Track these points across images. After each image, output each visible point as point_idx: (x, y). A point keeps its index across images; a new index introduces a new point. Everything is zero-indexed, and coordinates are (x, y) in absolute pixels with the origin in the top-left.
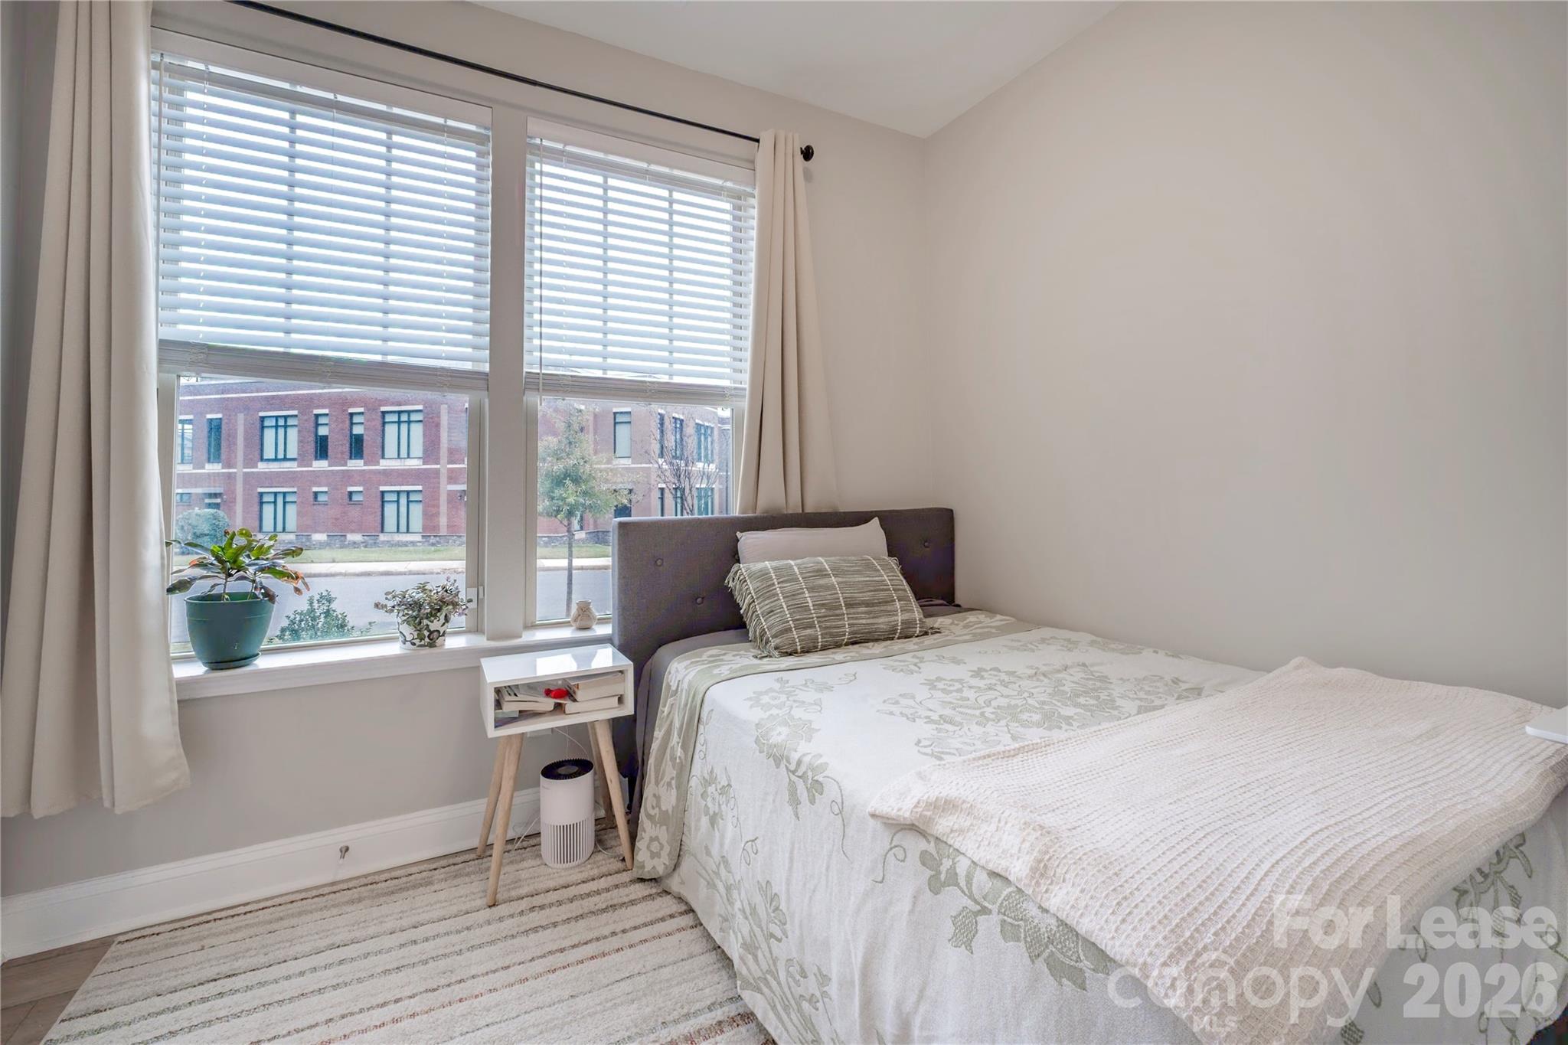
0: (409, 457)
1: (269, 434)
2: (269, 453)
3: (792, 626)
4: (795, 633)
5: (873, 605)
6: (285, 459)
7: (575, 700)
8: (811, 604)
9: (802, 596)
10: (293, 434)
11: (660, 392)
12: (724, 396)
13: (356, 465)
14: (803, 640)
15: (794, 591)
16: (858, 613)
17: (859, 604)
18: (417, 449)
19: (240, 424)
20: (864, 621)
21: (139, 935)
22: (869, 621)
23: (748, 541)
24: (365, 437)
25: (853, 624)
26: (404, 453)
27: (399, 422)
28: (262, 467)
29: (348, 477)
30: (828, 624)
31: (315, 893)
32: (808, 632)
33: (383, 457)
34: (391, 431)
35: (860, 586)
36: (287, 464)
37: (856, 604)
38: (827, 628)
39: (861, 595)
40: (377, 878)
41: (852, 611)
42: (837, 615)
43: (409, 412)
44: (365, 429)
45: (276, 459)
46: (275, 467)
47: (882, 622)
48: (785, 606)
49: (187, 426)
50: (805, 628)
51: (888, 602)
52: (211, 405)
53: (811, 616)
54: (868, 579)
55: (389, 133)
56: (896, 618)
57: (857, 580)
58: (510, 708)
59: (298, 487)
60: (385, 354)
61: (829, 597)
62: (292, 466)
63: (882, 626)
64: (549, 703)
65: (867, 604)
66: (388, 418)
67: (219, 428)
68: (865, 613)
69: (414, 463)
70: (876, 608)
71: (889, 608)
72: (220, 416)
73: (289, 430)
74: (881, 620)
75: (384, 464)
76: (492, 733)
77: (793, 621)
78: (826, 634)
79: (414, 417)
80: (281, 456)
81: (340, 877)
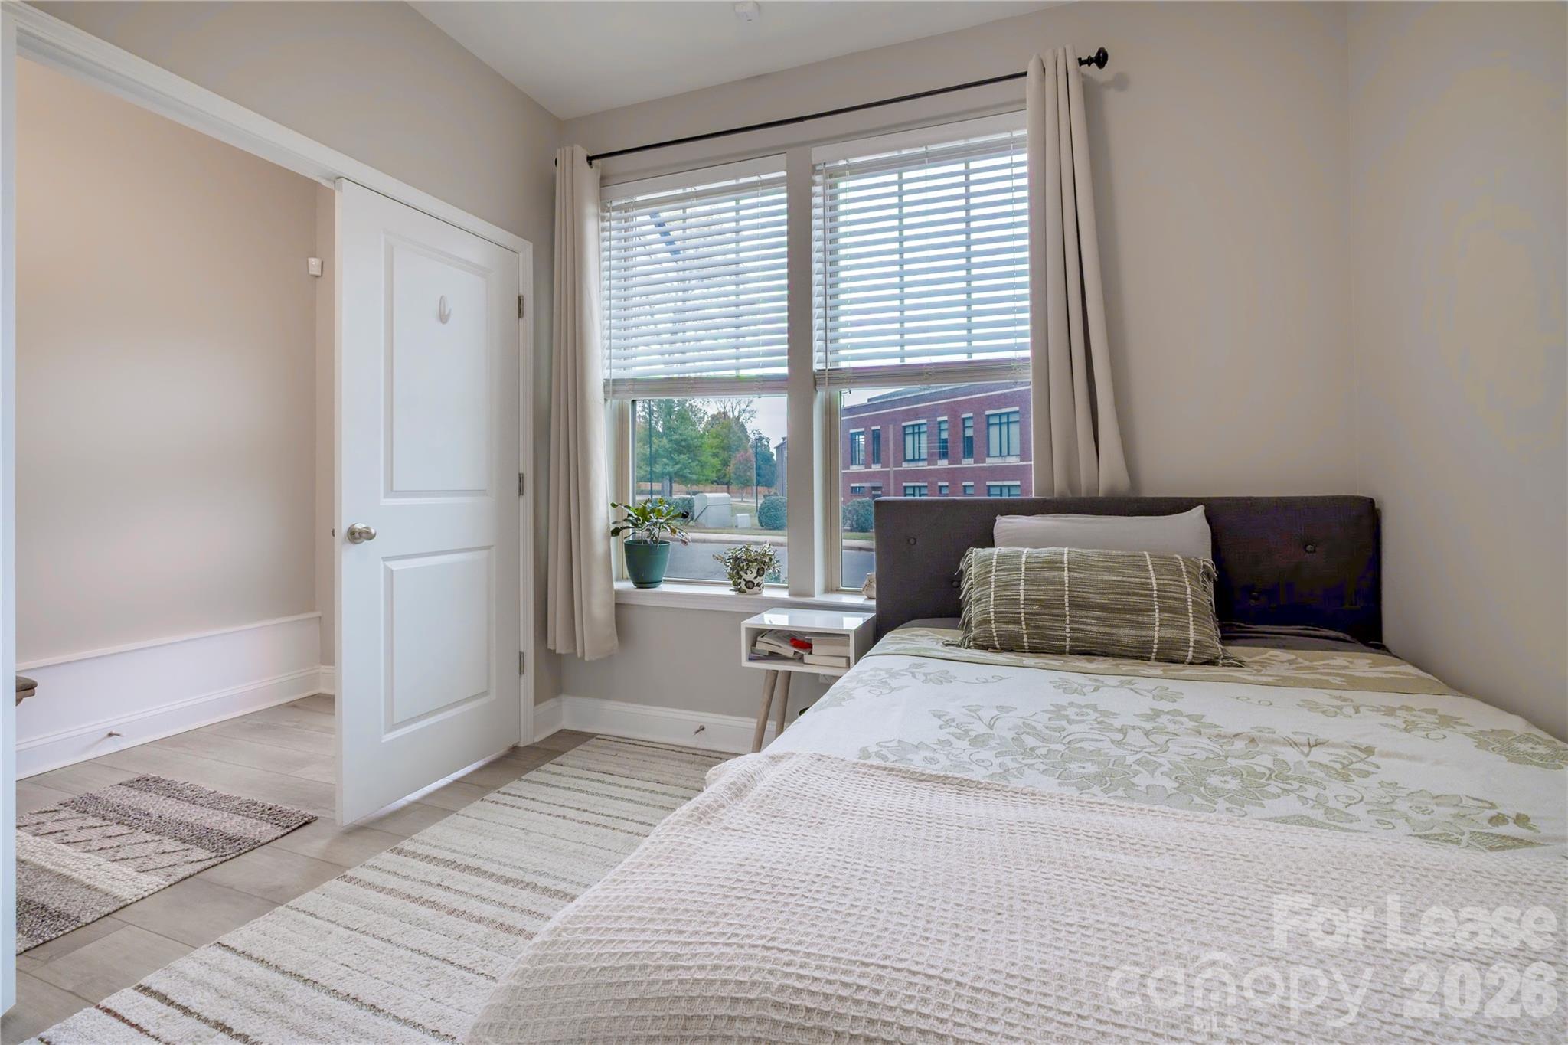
0: (1009, 455)
1: (909, 439)
2: (909, 456)
3: (993, 618)
4: (993, 626)
5: (1112, 611)
6: (919, 460)
7: (811, 653)
8: (1022, 598)
9: (1016, 587)
10: (924, 437)
11: (938, 373)
12: (1010, 369)
13: (968, 463)
14: (1001, 636)
15: (1010, 581)
16: (1087, 618)
17: (1090, 607)
18: (1015, 447)
19: (891, 434)
20: (1094, 629)
21: (605, 738)
22: (1102, 629)
23: (1005, 524)
24: (975, 439)
25: (1077, 629)
26: (1005, 452)
27: (1000, 424)
28: (905, 466)
29: (965, 473)
30: (1040, 623)
31: (680, 749)
32: (1011, 627)
33: (988, 456)
34: (994, 432)
35: (1102, 586)
36: (921, 464)
37: (1086, 606)
38: (1036, 627)
39: (1098, 596)
40: (712, 754)
41: (1079, 613)
42: (1057, 616)
43: (1008, 414)
44: (974, 431)
45: (914, 460)
46: (912, 466)
47: (1126, 635)
48: (992, 596)
49: (861, 437)
50: (1007, 623)
51: (1140, 610)
52: (875, 420)
53: (1018, 611)
54: (1119, 578)
55: (737, 200)
56: (1151, 632)
57: (1100, 577)
58: (762, 647)
59: (929, 482)
60: (738, 369)
61: (1051, 593)
62: (923, 465)
63: (1126, 640)
64: (788, 650)
65: (1102, 608)
66: (993, 421)
67: (878, 437)
68: (1098, 618)
69: (1013, 460)
70: (1117, 616)
71: (1140, 618)
72: (878, 427)
73: (921, 435)
74: (1122, 631)
75: (990, 462)
76: (745, 663)
77: (995, 612)
78: (1035, 634)
79: (1012, 419)
80: (917, 457)
81: (699, 746)
